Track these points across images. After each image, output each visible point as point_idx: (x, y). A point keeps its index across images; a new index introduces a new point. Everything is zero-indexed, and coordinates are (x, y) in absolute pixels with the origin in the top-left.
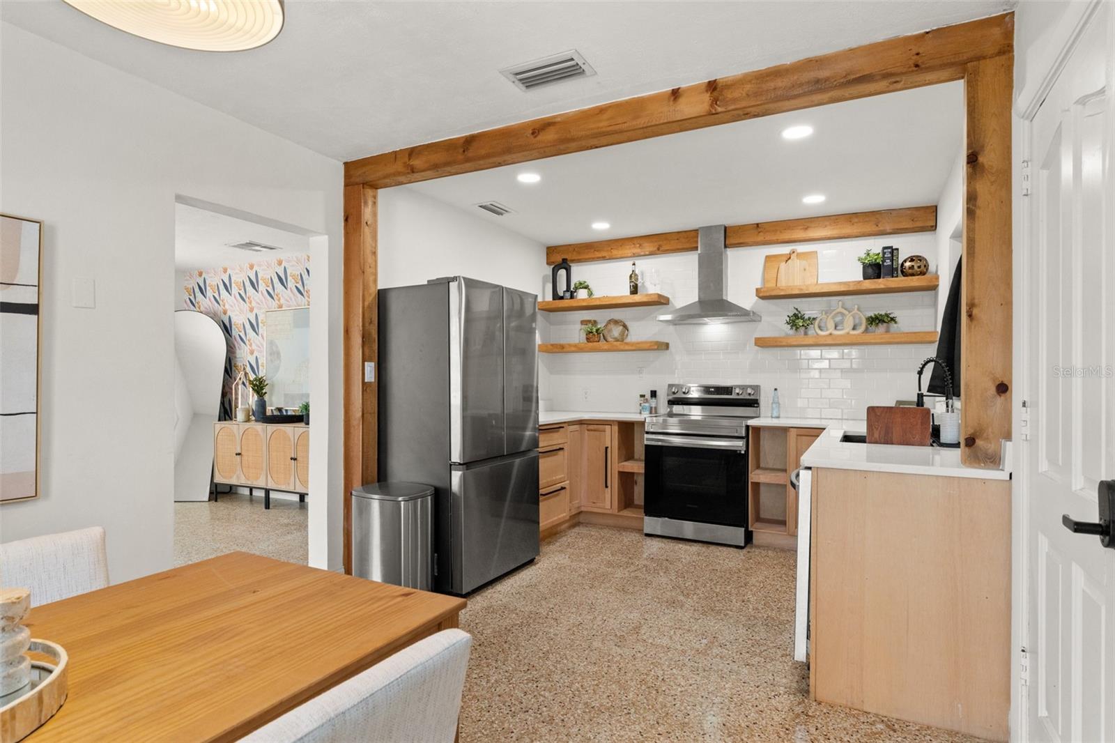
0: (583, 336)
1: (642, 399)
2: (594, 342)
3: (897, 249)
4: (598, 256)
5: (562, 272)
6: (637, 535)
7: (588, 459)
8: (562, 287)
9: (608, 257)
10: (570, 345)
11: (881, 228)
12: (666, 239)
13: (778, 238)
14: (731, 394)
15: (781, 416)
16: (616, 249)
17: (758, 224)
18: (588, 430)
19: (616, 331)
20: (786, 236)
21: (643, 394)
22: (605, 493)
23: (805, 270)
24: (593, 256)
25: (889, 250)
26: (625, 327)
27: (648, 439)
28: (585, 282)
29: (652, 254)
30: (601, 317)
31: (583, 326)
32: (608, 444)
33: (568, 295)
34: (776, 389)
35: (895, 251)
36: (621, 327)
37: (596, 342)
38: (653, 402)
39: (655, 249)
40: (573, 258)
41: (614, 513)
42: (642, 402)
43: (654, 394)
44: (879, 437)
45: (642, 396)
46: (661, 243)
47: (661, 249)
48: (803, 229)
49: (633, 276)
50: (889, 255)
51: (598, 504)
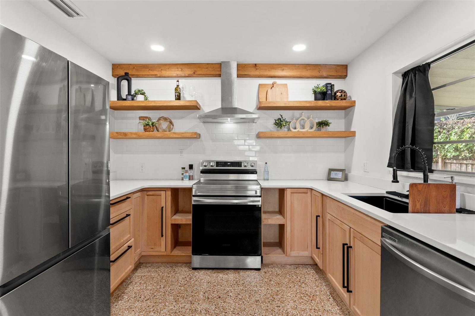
0: (142, 128)
1: (183, 170)
2: (150, 131)
3: (334, 85)
4: (152, 74)
5: (124, 83)
6: (187, 269)
7: (147, 216)
8: (124, 92)
9: (159, 75)
10: (131, 133)
11: (321, 74)
12: (199, 67)
13: (267, 74)
14: (241, 167)
15: (269, 178)
16: (165, 70)
17: (256, 64)
18: (147, 195)
19: (164, 125)
20: (272, 73)
21: (184, 167)
22: (160, 240)
23: (281, 94)
24: (148, 74)
25: (330, 85)
26: (171, 123)
27: (195, 201)
28: (142, 90)
29: (189, 76)
30: (154, 116)
31: (141, 121)
32: (163, 204)
33: (130, 97)
34: (266, 163)
35: (333, 86)
36: (168, 123)
37: (152, 131)
38: (191, 173)
39: (192, 73)
40: (133, 74)
41: (168, 254)
42: (183, 172)
43: (191, 167)
44: (420, 208)
45: (183, 168)
46: (196, 69)
47: (196, 73)
48: (281, 70)
49: (177, 89)
50: (330, 88)
51: (155, 249)
